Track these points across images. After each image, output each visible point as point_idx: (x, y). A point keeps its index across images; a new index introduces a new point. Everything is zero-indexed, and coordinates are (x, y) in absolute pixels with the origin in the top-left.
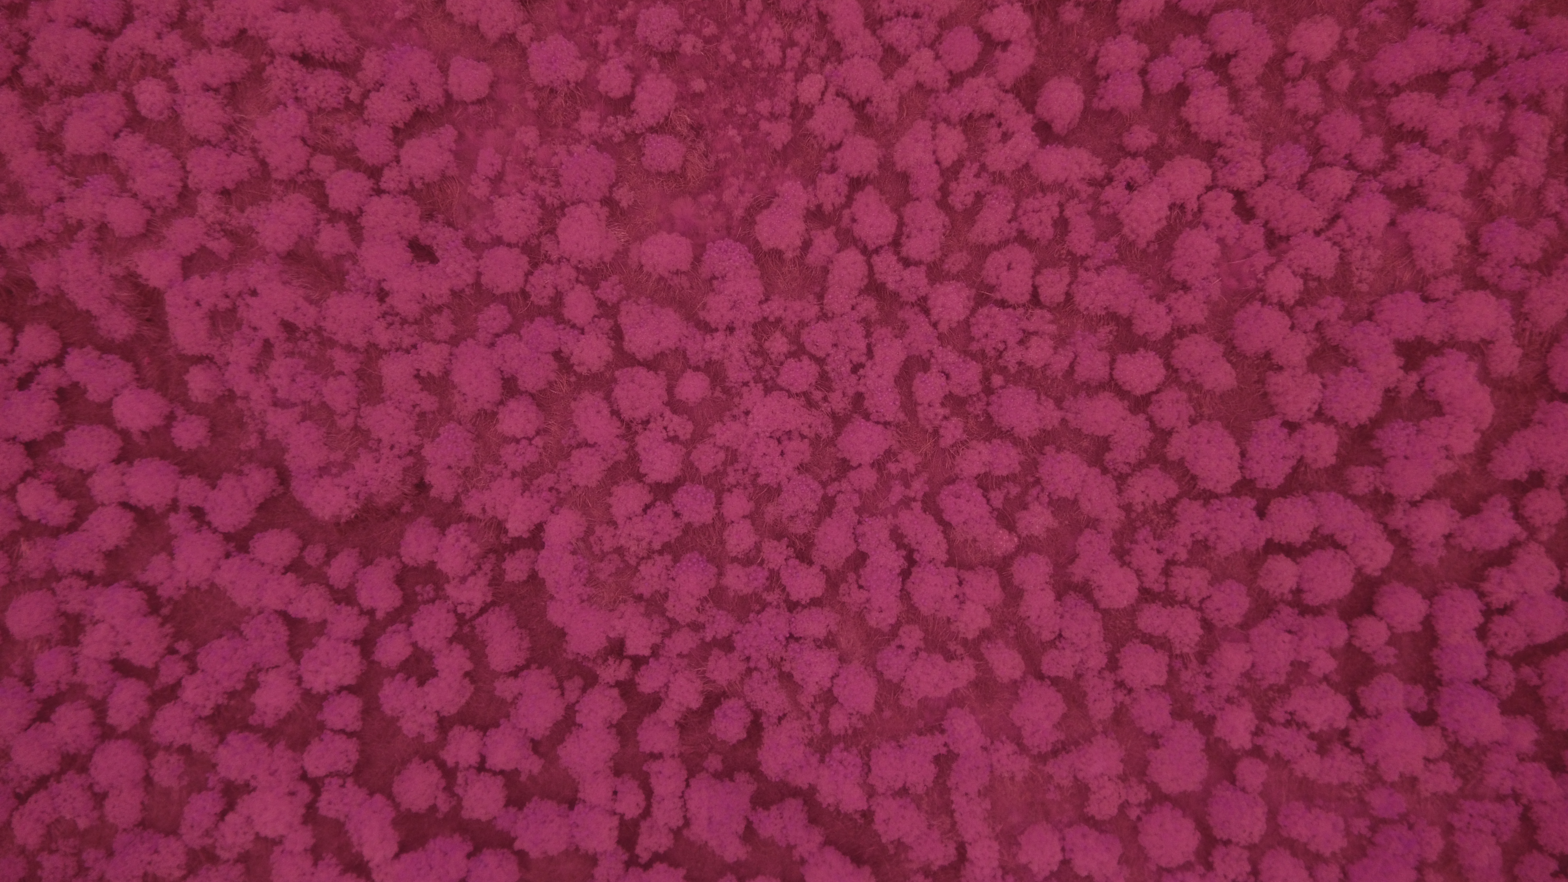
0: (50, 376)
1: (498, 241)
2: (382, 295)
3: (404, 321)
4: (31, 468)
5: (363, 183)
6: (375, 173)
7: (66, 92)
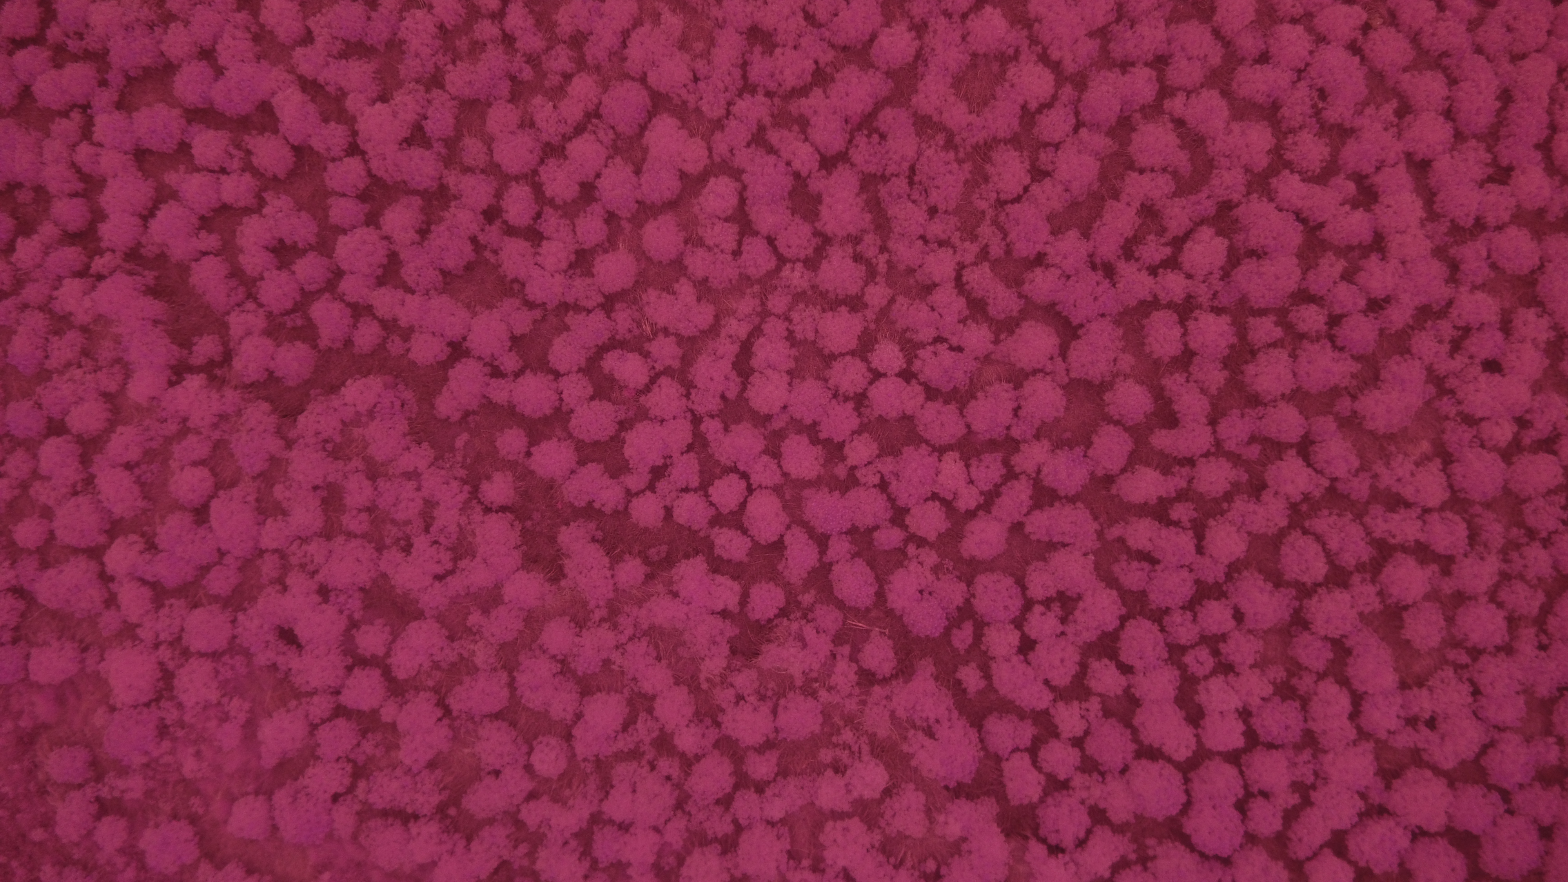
0: (634, 482)
1: (215, 656)
2: (324, 592)
3: (303, 566)
4: (642, 398)
5: (347, 699)
6: (340, 711)
7: (634, 754)
